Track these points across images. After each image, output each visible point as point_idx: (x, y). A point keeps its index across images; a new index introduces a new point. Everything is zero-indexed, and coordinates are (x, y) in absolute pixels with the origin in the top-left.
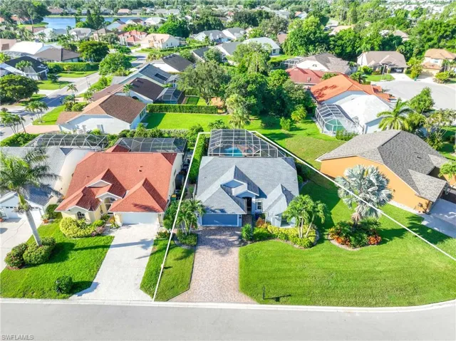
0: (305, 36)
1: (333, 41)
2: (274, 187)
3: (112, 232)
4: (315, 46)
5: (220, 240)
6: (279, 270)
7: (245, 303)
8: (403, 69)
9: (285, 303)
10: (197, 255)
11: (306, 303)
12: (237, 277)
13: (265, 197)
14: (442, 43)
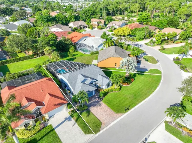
0: (46, 18)
1: (57, 19)
2: (97, 76)
3: (48, 123)
4: (51, 22)
5: (93, 102)
6: (120, 101)
7: (121, 116)
8: (86, 27)
9: (131, 109)
10: (92, 111)
11: (135, 105)
12: (111, 110)
13: (97, 80)
14: (92, 17)
